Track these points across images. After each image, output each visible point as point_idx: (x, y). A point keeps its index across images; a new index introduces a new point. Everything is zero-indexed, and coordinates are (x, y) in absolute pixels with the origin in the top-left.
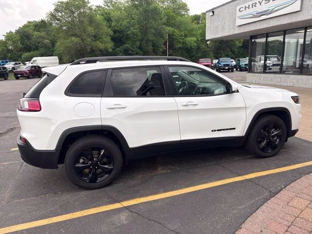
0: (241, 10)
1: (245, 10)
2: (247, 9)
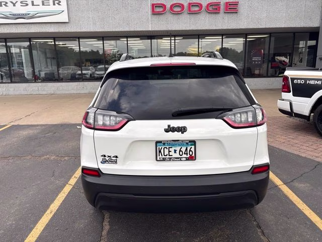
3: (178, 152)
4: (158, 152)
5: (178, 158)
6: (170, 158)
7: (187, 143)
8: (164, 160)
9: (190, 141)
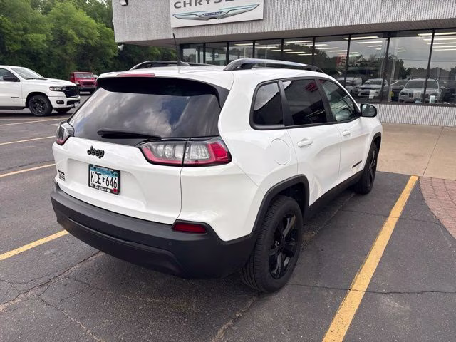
0: (177, 5)
1: (185, 6)
2: (188, 6)
3: (105, 180)
4: (91, 176)
5: (105, 188)
6: (99, 186)
7: (112, 173)
8: (94, 186)
9: (115, 171)
